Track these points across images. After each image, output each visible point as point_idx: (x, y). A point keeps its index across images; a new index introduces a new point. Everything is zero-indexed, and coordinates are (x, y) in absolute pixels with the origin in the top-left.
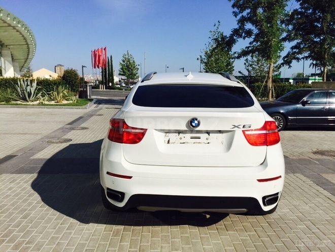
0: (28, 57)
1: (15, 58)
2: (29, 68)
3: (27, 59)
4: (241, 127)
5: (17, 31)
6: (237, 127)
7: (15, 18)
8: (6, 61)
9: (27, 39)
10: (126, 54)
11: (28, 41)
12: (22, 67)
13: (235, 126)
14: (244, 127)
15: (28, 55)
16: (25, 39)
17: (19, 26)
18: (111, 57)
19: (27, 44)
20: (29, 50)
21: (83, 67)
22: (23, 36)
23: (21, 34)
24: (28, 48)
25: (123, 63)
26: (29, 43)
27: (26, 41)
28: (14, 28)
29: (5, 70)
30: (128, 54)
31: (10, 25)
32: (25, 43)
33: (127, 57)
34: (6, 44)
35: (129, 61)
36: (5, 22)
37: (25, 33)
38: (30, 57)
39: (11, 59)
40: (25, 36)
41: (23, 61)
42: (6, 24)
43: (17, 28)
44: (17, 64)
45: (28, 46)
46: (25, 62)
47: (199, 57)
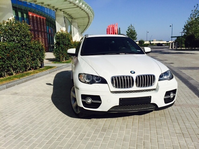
0: (88, 24)
5: (82, 10)
9: (89, 13)
18: (120, 28)
19: (89, 17)
22: (86, 12)
23: (84, 11)
24: (89, 19)
27: (88, 15)
28: (80, 8)
29: (74, 34)
30: (131, 26)
31: (78, 7)
36: (75, 5)
37: (87, 10)
42: (76, 6)
43: (82, 8)
46: (87, 27)
47: (171, 25)
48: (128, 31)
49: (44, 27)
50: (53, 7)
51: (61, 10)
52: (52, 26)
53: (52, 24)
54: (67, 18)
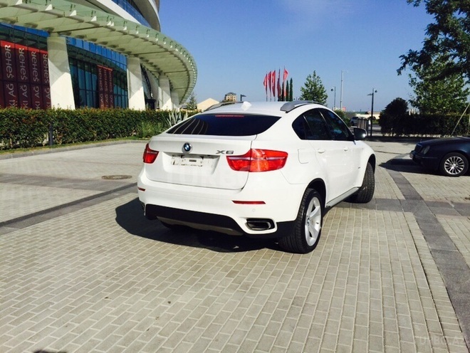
0: (188, 85)
1: (174, 88)
2: (192, 99)
3: (188, 88)
4: (225, 152)
5: (175, 56)
6: (222, 152)
7: (172, 42)
8: (164, 92)
9: (187, 64)
10: (312, 76)
11: (188, 67)
12: (183, 97)
13: (220, 152)
14: (227, 152)
15: (189, 83)
16: (184, 64)
17: (177, 50)
18: (291, 81)
19: (187, 70)
20: (189, 78)
21: (242, 96)
22: (182, 61)
23: (179, 59)
24: (188, 75)
25: (306, 88)
26: (189, 69)
27: (186, 67)
28: (171, 53)
29: (162, 101)
30: (315, 75)
31: (166, 50)
32: (185, 69)
33: (312, 79)
34: (164, 71)
35: (315, 86)
36: (161, 47)
37: (184, 57)
38: (191, 85)
39: (168, 89)
40: (184, 61)
41: (184, 90)
42: (162, 50)
43: (175, 53)
44: (176, 94)
45: (188, 73)
46: (186, 91)
49: (108, 85)
50: (123, 50)
51: (136, 55)
52: (119, 83)
53: (120, 79)
54: (151, 72)
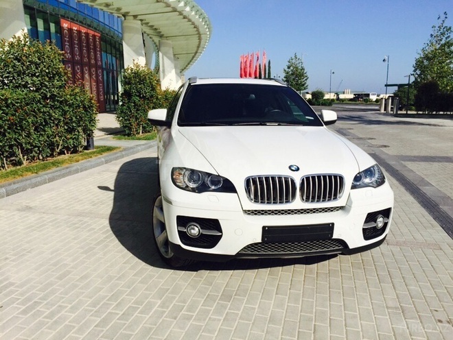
0: (198, 50)
3: (196, 52)
5: (185, 17)
8: (165, 58)
9: (200, 26)
10: (293, 57)
11: (201, 29)
15: (199, 47)
16: (196, 27)
19: (199, 34)
22: (193, 24)
23: (190, 20)
26: (202, 32)
27: (198, 30)
28: (180, 13)
29: (164, 73)
31: (175, 10)
32: (196, 33)
33: (294, 61)
34: (166, 35)
35: (296, 67)
36: (168, 5)
37: (196, 19)
40: (196, 23)
42: (170, 9)
43: (185, 13)
45: (199, 36)
46: (193, 57)
47: (386, 58)
48: (287, 70)
49: (96, 55)
51: (135, 17)
54: (148, 35)
